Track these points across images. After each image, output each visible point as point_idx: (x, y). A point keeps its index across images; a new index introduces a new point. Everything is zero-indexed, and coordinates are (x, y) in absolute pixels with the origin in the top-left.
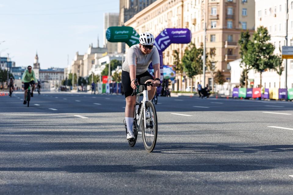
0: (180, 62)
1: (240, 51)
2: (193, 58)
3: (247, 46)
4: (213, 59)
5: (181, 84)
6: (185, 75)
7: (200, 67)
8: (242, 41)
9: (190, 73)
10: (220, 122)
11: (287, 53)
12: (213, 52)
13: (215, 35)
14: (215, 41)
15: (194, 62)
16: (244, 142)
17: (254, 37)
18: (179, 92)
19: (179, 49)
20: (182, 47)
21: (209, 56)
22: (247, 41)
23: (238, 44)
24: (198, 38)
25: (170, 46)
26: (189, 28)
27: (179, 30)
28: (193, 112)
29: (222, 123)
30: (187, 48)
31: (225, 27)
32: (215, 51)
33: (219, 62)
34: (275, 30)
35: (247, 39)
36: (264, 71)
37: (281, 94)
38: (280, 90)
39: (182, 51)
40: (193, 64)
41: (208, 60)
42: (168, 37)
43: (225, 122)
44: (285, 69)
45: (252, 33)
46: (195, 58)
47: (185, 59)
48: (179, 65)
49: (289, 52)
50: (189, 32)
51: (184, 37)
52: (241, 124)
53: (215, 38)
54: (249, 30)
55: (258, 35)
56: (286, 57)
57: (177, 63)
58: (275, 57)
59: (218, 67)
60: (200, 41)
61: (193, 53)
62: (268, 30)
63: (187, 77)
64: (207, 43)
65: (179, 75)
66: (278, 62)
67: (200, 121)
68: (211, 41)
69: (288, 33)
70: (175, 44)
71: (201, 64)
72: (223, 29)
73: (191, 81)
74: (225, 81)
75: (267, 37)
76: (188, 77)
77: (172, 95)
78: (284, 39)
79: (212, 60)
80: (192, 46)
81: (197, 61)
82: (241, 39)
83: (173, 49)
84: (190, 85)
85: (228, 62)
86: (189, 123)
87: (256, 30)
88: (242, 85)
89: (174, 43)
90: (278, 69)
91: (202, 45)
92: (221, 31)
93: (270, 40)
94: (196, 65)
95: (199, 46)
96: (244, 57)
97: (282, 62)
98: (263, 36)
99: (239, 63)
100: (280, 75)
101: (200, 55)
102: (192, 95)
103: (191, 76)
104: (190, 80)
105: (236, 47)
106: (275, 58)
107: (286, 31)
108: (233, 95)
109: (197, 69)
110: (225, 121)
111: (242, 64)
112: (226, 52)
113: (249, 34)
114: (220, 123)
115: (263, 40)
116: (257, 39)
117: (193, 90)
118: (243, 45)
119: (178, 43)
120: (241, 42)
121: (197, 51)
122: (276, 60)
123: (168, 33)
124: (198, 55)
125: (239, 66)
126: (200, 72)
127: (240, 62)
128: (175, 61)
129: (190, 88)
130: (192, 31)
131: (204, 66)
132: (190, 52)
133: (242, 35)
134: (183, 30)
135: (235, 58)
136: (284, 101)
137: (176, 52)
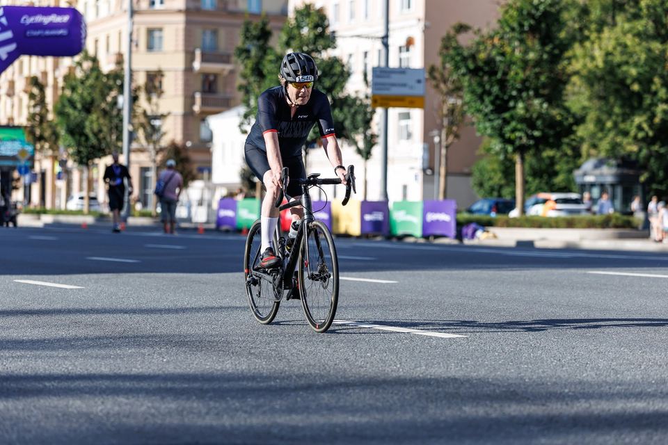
0: (51, 116)
1: (240, 81)
2: (92, 102)
3: (264, 66)
4: (154, 108)
5: (54, 187)
6: (64, 157)
7: (114, 131)
8: (248, 51)
9: (82, 149)
10: (171, 306)
11: (388, 89)
12: (157, 84)
13: (160, 30)
14: (160, 48)
15: (94, 116)
16: (243, 371)
17: (284, 38)
18: (45, 212)
19: (45, 74)
20: (56, 67)
21: (142, 96)
22: (264, 50)
23: (234, 58)
24: (108, 37)
25: (16, 63)
26: (80, 8)
27: (47, 11)
28: (85, 276)
29: (177, 311)
30: (71, 69)
31: (192, 5)
32: (160, 82)
33: (175, 116)
34: (352, 16)
35: (261, 42)
36: (316, 145)
37: (368, 217)
38: (367, 207)
39: (55, 79)
40: (92, 122)
41: (139, 111)
42: (8, 35)
43: (187, 309)
44: (380, 140)
45: (280, 24)
46: (96, 103)
47: (64, 106)
48: (45, 125)
49: (393, 85)
50: (76, 19)
51: (61, 36)
52: (235, 313)
53: (161, 38)
54: (267, 15)
55: (295, 32)
56: (384, 101)
57: (39, 119)
58: (350, 102)
59: (172, 131)
60: (114, 49)
61: (92, 86)
62: (330, 14)
63: (70, 163)
64: (134, 56)
65: (46, 157)
66: (359, 118)
67: (107, 305)
68: (150, 47)
69: (391, 26)
70: (34, 58)
71: (116, 121)
72: (187, 12)
73: (85, 175)
74: (194, 178)
75: (324, 37)
76: (76, 165)
77: (24, 220)
78: (379, 45)
79: (152, 111)
80: (87, 65)
81: (105, 113)
82: (244, 43)
83: (26, 73)
84: (81, 189)
85: (203, 117)
86: (69, 312)
87: (291, 15)
88: (245, 190)
89: (31, 53)
90: (359, 138)
91: (120, 62)
92: (181, 18)
93: (335, 48)
94: (99, 125)
95: (109, 63)
96: (252, 102)
97: (371, 119)
98: (312, 36)
99: (237, 120)
100: (367, 158)
101: (113, 93)
102: (89, 220)
103: (84, 160)
104: (81, 172)
105: (228, 67)
106: (350, 106)
107: (383, 21)
108: (220, 221)
109: (104, 138)
110: (185, 305)
111: (246, 122)
112: (198, 84)
113: (269, 27)
114: (169, 311)
115: (311, 47)
116: (295, 43)
117: (90, 205)
118: (250, 64)
119: (42, 53)
120: (244, 56)
121: (105, 80)
122: (353, 110)
123: (7, 20)
124: (108, 94)
125: (238, 130)
126: (113, 149)
127: (239, 115)
128: (32, 110)
129: (82, 198)
130: (89, 17)
131: (127, 127)
132: (82, 82)
133: (247, 30)
134: (58, 11)
135: (226, 105)
136: (379, 242)
137: (37, 82)
